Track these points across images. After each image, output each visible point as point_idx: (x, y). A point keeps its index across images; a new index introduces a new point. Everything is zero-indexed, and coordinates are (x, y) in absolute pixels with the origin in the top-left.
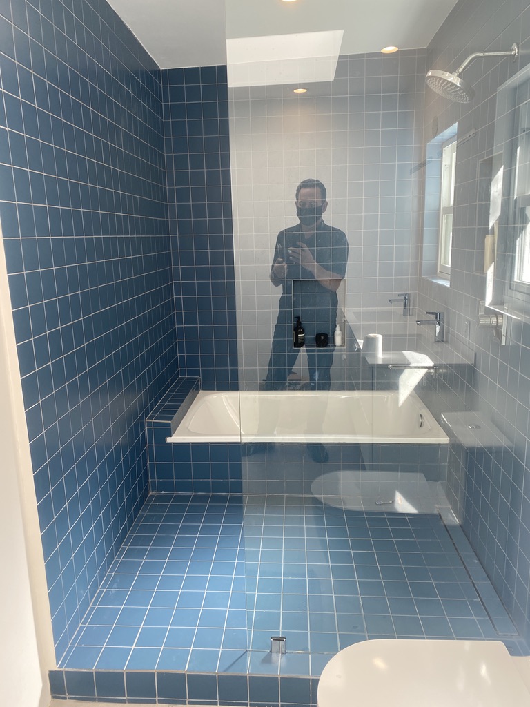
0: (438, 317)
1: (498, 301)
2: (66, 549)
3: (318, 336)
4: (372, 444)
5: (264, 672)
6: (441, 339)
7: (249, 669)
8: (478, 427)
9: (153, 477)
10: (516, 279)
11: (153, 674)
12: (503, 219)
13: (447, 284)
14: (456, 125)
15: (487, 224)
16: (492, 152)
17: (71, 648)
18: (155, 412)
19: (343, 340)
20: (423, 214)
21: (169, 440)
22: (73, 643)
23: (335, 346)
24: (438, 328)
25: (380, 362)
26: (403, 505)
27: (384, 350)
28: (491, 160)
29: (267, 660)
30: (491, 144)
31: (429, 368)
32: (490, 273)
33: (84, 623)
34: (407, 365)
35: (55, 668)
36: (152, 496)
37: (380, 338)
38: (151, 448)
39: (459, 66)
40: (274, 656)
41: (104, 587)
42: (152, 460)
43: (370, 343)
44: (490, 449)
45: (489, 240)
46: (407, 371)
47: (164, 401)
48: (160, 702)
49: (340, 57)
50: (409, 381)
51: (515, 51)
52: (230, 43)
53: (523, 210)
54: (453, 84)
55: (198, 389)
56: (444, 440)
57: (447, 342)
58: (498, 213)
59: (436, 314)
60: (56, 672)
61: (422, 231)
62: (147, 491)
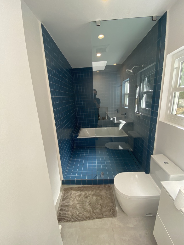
0: (125, 114)
1: (138, 111)
2: (63, 158)
3: (103, 117)
4: (115, 137)
5: (100, 179)
6: (126, 118)
7: (98, 178)
8: (135, 134)
9: (75, 144)
10: (141, 107)
11: (81, 180)
12: (139, 96)
13: (127, 108)
14: (129, 78)
15: (136, 97)
16: (137, 84)
17: (65, 176)
18: (75, 133)
19: (107, 118)
20: (122, 95)
21: (78, 138)
22: (65, 175)
23: (106, 119)
24: (125, 115)
25: (116, 122)
26: (120, 148)
27: (116, 120)
28: (137, 86)
29: (101, 176)
30: (137, 82)
31: (125, 123)
32: (136, 106)
33: (67, 171)
34: (121, 123)
35: (63, 180)
36: (75, 148)
37: (116, 118)
38: (74, 139)
39: (132, 69)
40: (102, 176)
41: (69, 165)
42: (75, 141)
43: (114, 119)
44: (137, 138)
45: (136, 100)
46: (121, 124)
47: (76, 130)
48: (82, 185)
49: (106, 66)
50: (121, 126)
51: (142, 66)
52: (93, 63)
53: (142, 94)
54: (131, 72)
55: (81, 128)
56: (127, 136)
57: (127, 118)
58: (138, 95)
59: (125, 113)
60: (63, 181)
61: (122, 98)
62: (74, 147)
